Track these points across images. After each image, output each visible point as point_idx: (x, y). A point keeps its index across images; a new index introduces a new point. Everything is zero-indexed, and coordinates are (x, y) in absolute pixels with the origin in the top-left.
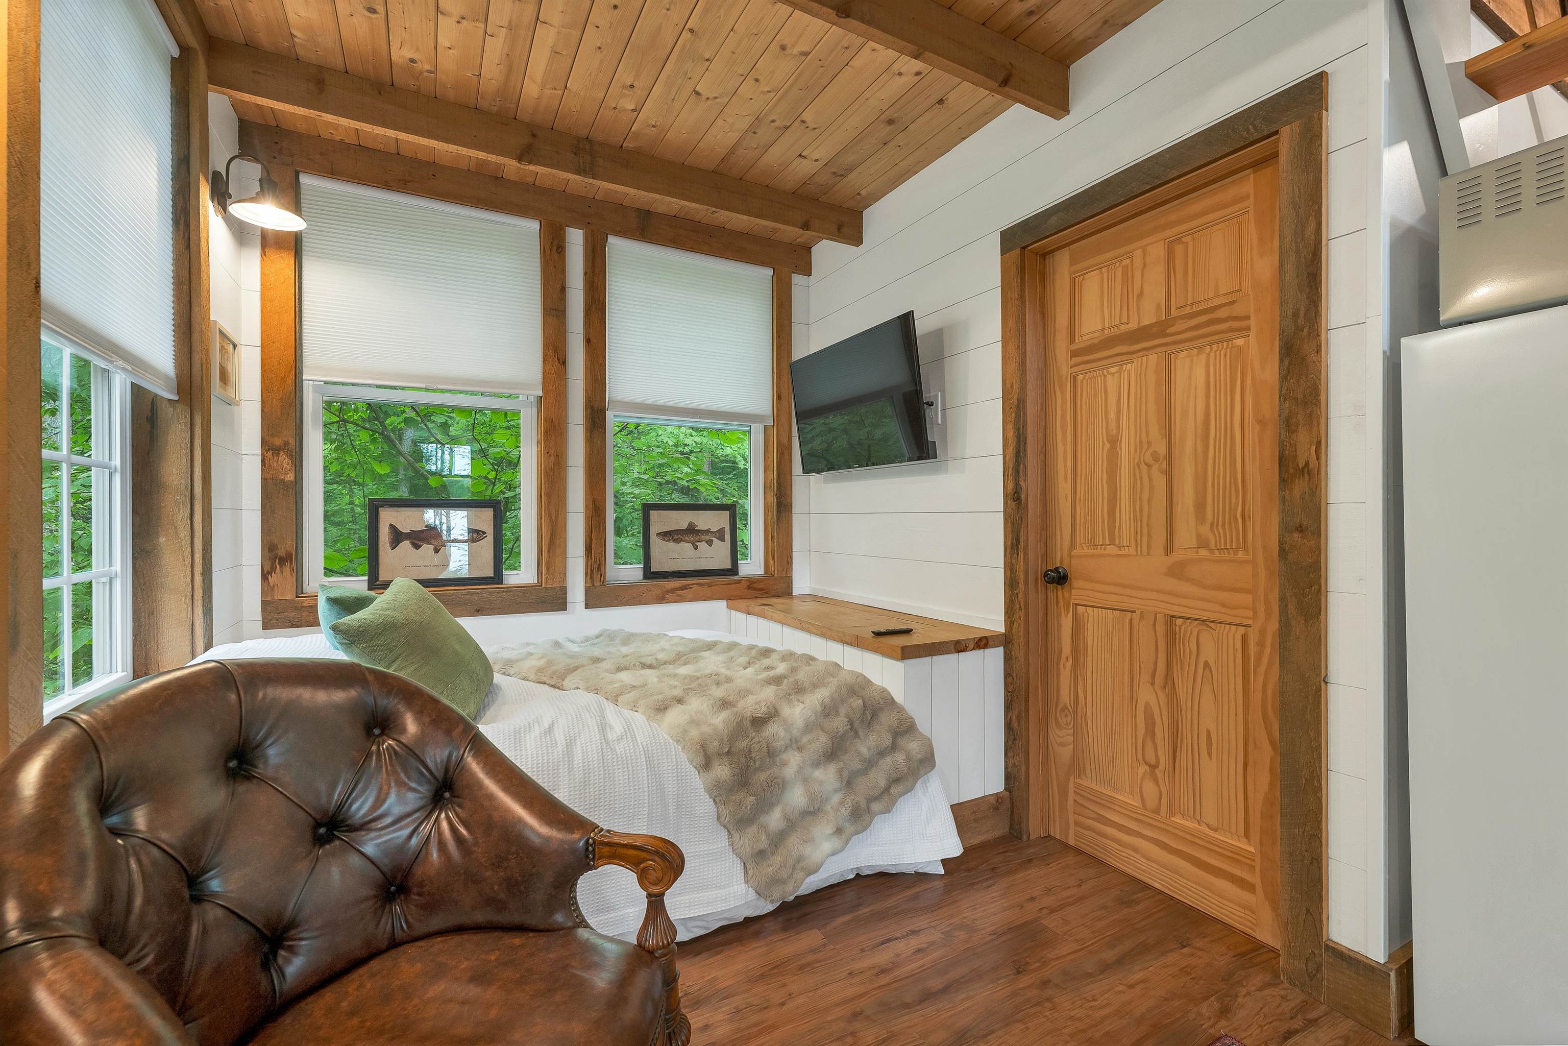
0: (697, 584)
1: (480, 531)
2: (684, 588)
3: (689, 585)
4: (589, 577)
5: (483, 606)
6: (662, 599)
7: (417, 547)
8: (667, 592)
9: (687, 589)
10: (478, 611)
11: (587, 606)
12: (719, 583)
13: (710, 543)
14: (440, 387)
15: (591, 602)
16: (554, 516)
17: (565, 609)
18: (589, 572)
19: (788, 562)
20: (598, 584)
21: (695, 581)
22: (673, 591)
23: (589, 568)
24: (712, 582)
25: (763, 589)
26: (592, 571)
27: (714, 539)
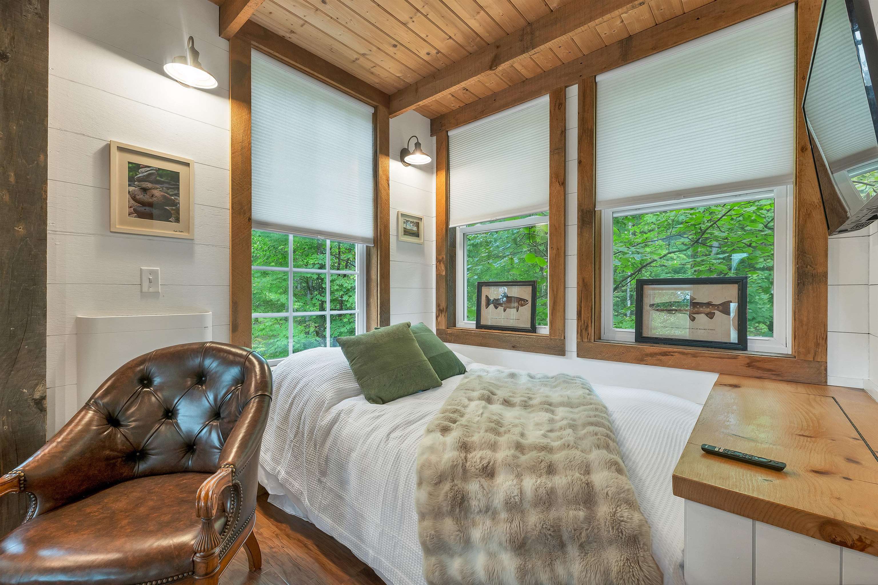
0: (679, 352)
1: (525, 300)
2: (665, 354)
3: (669, 352)
4: (579, 335)
5: (516, 345)
6: (641, 360)
7: (496, 308)
8: (647, 355)
9: (668, 355)
10: (513, 347)
11: (578, 356)
12: (707, 355)
13: (711, 316)
14: (498, 218)
15: (582, 353)
16: (555, 290)
17: (564, 355)
18: (579, 331)
19: (817, 345)
20: (586, 340)
21: (681, 349)
22: (652, 355)
23: (579, 328)
24: (697, 353)
25: (773, 371)
26: (581, 331)
27: (716, 312)
